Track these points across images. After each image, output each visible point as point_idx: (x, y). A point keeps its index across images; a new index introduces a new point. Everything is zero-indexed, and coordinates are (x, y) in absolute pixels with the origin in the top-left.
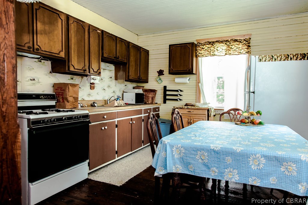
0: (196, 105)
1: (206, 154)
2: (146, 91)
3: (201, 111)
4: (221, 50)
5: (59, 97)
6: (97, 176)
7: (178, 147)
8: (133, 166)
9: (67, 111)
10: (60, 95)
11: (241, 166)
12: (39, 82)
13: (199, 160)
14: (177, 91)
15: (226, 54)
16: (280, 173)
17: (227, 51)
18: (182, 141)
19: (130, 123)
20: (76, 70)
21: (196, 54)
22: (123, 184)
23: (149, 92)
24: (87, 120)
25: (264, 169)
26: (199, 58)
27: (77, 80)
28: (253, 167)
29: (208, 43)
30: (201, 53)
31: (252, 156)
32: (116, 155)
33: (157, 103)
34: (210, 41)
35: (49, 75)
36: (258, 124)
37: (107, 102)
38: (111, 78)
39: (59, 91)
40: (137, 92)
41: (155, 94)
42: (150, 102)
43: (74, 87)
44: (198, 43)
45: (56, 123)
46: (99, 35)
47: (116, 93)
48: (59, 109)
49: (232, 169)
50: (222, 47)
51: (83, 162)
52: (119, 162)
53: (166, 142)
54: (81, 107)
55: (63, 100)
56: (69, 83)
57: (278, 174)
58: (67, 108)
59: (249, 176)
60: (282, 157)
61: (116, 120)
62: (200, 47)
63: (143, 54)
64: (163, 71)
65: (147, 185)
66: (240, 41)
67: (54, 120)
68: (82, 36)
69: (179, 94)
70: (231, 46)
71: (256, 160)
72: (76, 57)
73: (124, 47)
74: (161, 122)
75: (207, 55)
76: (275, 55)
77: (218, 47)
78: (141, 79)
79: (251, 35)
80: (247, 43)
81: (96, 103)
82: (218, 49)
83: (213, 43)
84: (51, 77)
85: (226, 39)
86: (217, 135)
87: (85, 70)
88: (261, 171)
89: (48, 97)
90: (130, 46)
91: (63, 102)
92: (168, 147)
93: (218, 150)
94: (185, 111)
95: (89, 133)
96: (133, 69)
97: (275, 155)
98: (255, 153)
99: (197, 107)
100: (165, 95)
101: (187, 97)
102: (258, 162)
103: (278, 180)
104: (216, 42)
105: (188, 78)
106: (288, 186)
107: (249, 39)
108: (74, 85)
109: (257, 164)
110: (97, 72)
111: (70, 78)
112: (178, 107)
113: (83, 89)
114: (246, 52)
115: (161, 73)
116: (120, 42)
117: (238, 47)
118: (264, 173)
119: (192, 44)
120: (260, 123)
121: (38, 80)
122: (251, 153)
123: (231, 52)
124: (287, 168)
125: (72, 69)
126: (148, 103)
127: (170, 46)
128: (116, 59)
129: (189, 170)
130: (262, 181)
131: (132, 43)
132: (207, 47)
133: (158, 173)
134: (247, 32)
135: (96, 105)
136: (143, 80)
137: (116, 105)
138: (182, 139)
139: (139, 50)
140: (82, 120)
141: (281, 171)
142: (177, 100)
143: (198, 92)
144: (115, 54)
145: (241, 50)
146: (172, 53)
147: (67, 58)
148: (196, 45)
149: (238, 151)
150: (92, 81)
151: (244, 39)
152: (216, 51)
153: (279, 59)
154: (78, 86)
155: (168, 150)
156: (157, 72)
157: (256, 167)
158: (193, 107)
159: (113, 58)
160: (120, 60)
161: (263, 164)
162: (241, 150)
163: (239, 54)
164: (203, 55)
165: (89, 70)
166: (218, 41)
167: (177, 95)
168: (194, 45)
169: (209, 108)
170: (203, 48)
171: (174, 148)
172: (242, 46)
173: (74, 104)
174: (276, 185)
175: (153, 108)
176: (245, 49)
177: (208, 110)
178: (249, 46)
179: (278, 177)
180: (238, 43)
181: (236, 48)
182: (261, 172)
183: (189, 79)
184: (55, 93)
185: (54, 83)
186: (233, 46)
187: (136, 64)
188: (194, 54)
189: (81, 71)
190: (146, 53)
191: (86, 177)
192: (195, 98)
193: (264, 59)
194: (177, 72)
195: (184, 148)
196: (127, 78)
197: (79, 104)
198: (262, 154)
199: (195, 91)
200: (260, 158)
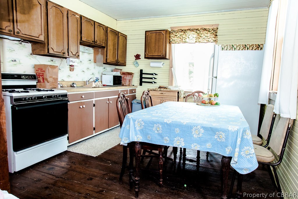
0: (168, 88)
1: (161, 126)
2: (124, 74)
3: (172, 93)
4: (192, 38)
5: (39, 77)
6: (76, 148)
7: (140, 121)
8: (109, 141)
9: (47, 91)
10: (41, 75)
11: (186, 135)
12: (20, 63)
13: (155, 131)
14: (152, 74)
15: (196, 42)
16: (214, 140)
17: (197, 39)
18: (144, 116)
19: (107, 103)
20: (56, 53)
21: (170, 40)
22: (98, 155)
23: (127, 75)
24: (66, 99)
25: (203, 138)
26: (172, 44)
27: (57, 62)
28: (194, 135)
29: (181, 31)
30: (174, 39)
31: (194, 127)
32: (94, 131)
33: (134, 85)
34: (182, 29)
35: (30, 56)
36: (215, 105)
37: (86, 83)
38: (90, 60)
39: (40, 72)
40: (115, 74)
41: (133, 77)
42: (127, 84)
43: (54, 69)
44: (172, 30)
45: (36, 101)
46: (77, 20)
47: (95, 75)
48: (39, 89)
49: (179, 138)
50: (193, 35)
51: (63, 136)
52: (97, 138)
53: (130, 117)
54: (61, 87)
55: (43, 80)
56: (49, 65)
57: (213, 141)
58: (47, 88)
59: (192, 143)
60: (215, 128)
61: (94, 100)
62: (174, 34)
63: (121, 38)
64: (140, 55)
65: (119, 156)
66: (209, 30)
67: (35, 98)
68: (61, 21)
69: (154, 78)
70: (201, 35)
71: (197, 130)
72: (56, 40)
73: (102, 31)
74: (137, 103)
75: (180, 42)
76: (235, 45)
77: (189, 35)
78: (119, 63)
79: (218, 25)
80: (214, 32)
81: (75, 84)
82: (189, 37)
83: (185, 31)
84: (32, 58)
85: (197, 28)
86: (175, 113)
87: (64, 53)
88: (200, 138)
89: (29, 77)
90: (108, 31)
91: (44, 82)
92: (131, 121)
93: (169, 123)
94: (158, 93)
95: (68, 111)
96: (111, 52)
97: (211, 126)
98: (197, 125)
99: (168, 90)
100: (141, 78)
101: (161, 80)
102: (198, 132)
103: (212, 146)
104: (188, 30)
105: (162, 63)
106: (219, 150)
107: (217, 29)
108: (53, 67)
109: (198, 133)
110: (75, 55)
111: (50, 60)
112: (152, 89)
113: (63, 71)
114: (213, 41)
115: (138, 57)
116: (98, 26)
117: (207, 36)
118: (203, 140)
119: (166, 31)
120: (217, 104)
121: (19, 61)
122: (194, 125)
123: (201, 40)
124: (219, 136)
125: (51, 51)
126: (125, 85)
127: (146, 32)
128: (94, 43)
129: (147, 140)
130: (201, 147)
131: (110, 28)
132: (179, 35)
133: (123, 142)
134: (215, 22)
135: (75, 85)
136: (120, 64)
137: (94, 86)
138: (145, 115)
139: (117, 35)
140: (61, 98)
141: (214, 139)
142: (152, 83)
143: (171, 76)
144: (93, 38)
145: (209, 39)
146: (148, 39)
147: (46, 41)
148: (170, 33)
149: (184, 124)
150: (71, 63)
151: (212, 29)
152: (188, 38)
153: (238, 48)
154: (57, 67)
155: (131, 123)
156: (135, 56)
157: (197, 136)
158: (165, 89)
159: (91, 42)
160: (98, 44)
161: (202, 133)
162: (187, 123)
163: (207, 42)
164: (176, 42)
165: (68, 52)
166: (189, 29)
167: (152, 78)
168: (168, 32)
169: (179, 90)
170: (176, 36)
171: (136, 122)
172: (210, 35)
173: (54, 84)
174: (211, 149)
175: (130, 90)
176: (212, 38)
177: (178, 93)
178: (216, 35)
179: (213, 143)
180: (207, 32)
181: (205, 36)
182: (200, 140)
183: (164, 64)
184: (35, 74)
185: (35, 65)
186: (203, 35)
187: (114, 48)
188: (168, 41)
189: (60, 54)
190: (124, 38)
191: (65, 149)
192: (168, 82)
193: (226, 48)
194: (152, 56)
195: (144, 121)
196: (105, 62)
197: (59, 85)
198: (202, 125)
199: (168, 75)
200: (200, 129)
